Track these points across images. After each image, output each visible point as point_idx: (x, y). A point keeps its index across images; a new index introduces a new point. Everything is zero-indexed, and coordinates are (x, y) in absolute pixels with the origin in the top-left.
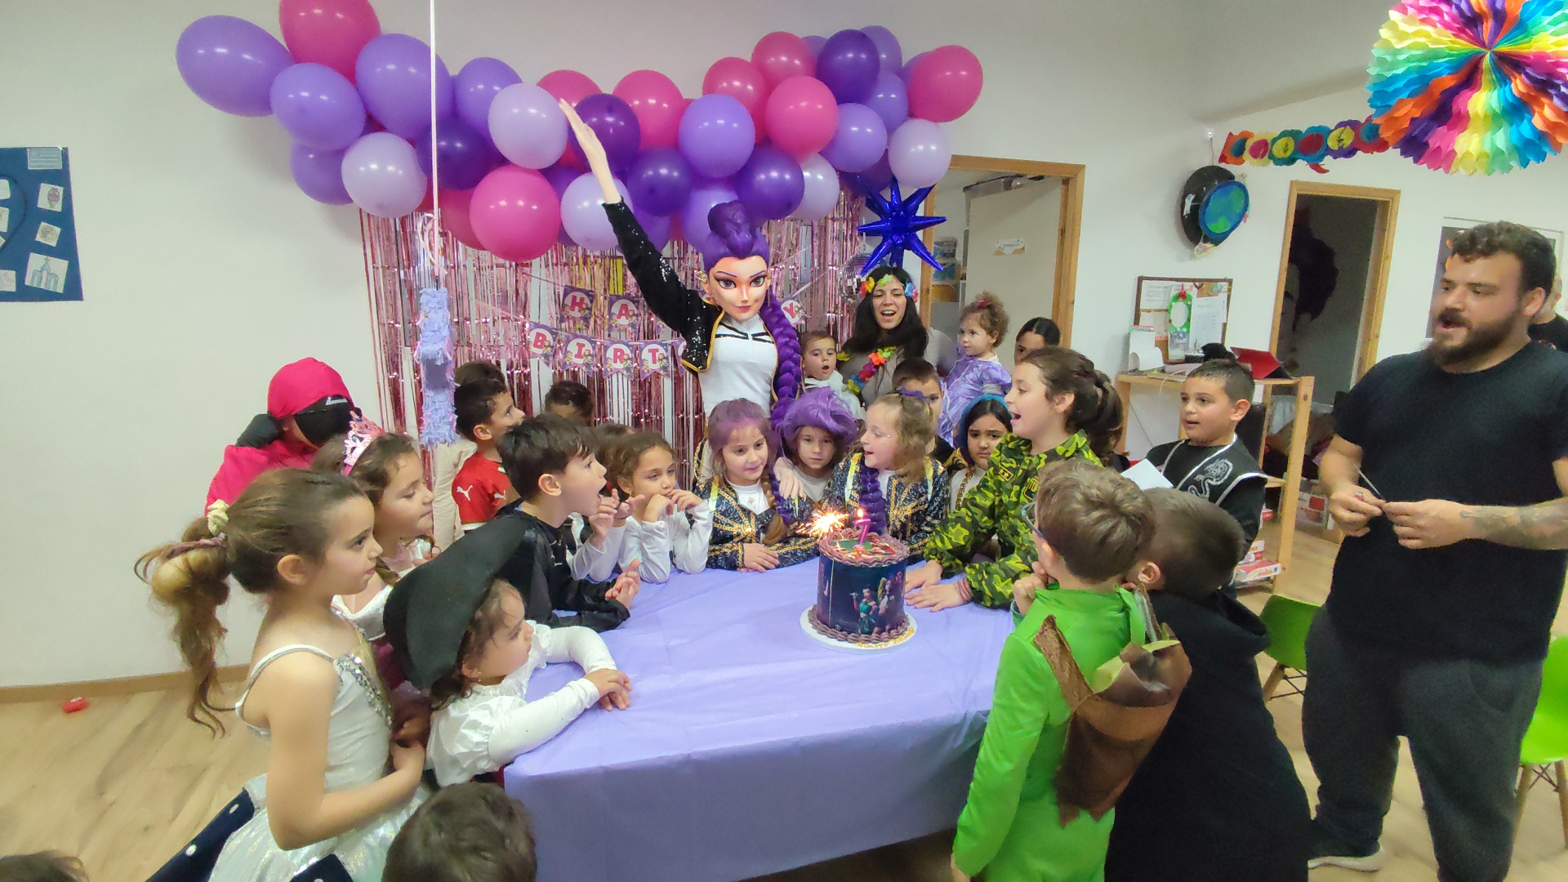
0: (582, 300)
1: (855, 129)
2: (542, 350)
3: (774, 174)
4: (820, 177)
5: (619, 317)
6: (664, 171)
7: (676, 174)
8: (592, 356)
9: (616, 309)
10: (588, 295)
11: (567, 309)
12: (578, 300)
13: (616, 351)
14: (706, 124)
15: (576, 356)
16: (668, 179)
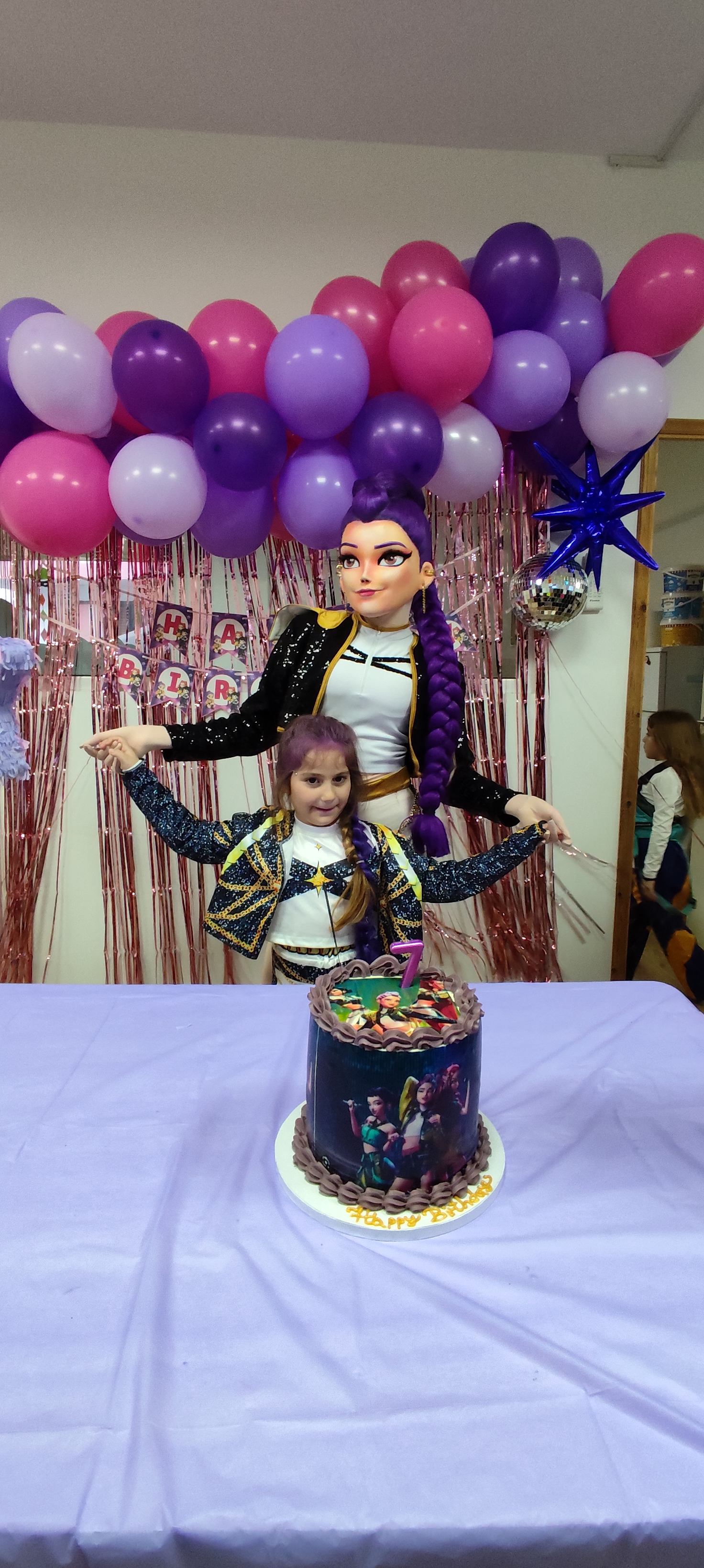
0: (178, 618)
1: (522, 365)
2: (129, 680)
3: (397, 426)
4: (474, 439)
5: (223, 641)
6: (238, 424)
7: (255, 429)
8: (189, 689)
9: (219, 631)
10: (186, 614)
11: (161, 630)
12: (173, 620)
13: (219, 683)
14: (296, 356)
15: (169, 689)
16: (245, 434)
